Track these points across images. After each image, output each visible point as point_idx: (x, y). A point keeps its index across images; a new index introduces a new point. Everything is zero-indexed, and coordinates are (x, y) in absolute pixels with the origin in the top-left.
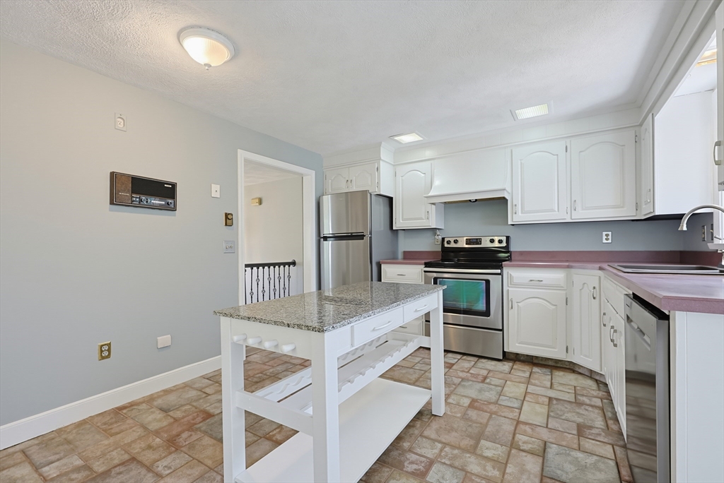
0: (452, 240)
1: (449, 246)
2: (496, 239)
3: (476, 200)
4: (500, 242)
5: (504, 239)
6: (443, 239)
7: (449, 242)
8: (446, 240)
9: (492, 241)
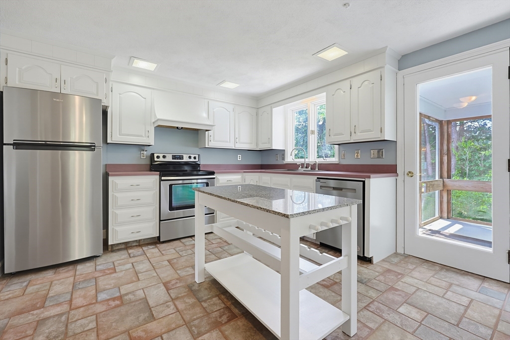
0: (161, 155)
1: (158, 160)
2: (193, 156)
3: (182, 128)
4: (195, 158)
5: (197, 156)
6: (153, 155)
7: (158, 157)
8: (156, 155)
9: (190, 157)
